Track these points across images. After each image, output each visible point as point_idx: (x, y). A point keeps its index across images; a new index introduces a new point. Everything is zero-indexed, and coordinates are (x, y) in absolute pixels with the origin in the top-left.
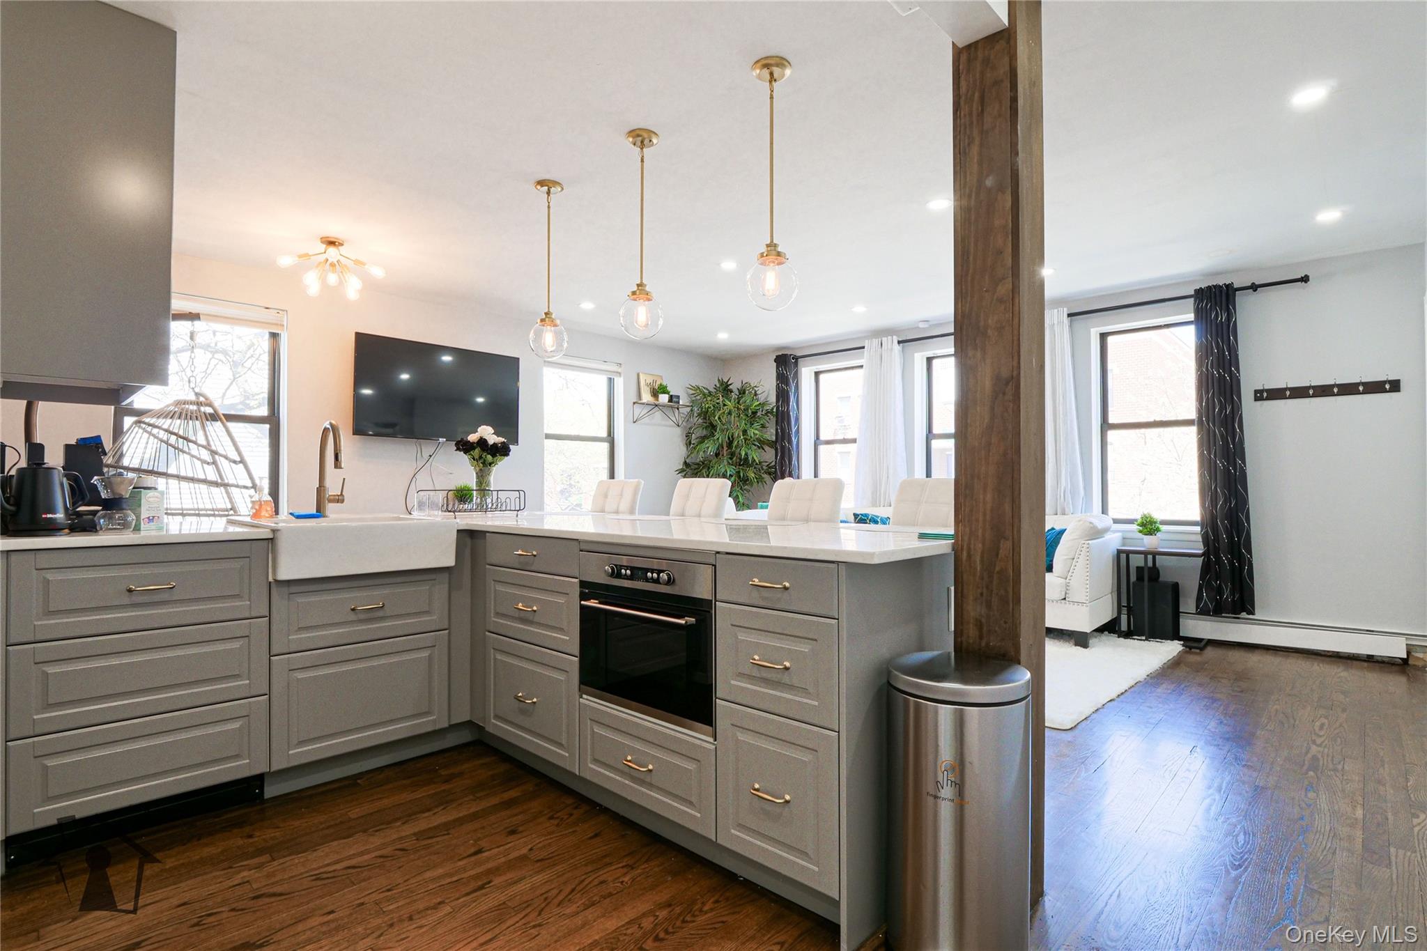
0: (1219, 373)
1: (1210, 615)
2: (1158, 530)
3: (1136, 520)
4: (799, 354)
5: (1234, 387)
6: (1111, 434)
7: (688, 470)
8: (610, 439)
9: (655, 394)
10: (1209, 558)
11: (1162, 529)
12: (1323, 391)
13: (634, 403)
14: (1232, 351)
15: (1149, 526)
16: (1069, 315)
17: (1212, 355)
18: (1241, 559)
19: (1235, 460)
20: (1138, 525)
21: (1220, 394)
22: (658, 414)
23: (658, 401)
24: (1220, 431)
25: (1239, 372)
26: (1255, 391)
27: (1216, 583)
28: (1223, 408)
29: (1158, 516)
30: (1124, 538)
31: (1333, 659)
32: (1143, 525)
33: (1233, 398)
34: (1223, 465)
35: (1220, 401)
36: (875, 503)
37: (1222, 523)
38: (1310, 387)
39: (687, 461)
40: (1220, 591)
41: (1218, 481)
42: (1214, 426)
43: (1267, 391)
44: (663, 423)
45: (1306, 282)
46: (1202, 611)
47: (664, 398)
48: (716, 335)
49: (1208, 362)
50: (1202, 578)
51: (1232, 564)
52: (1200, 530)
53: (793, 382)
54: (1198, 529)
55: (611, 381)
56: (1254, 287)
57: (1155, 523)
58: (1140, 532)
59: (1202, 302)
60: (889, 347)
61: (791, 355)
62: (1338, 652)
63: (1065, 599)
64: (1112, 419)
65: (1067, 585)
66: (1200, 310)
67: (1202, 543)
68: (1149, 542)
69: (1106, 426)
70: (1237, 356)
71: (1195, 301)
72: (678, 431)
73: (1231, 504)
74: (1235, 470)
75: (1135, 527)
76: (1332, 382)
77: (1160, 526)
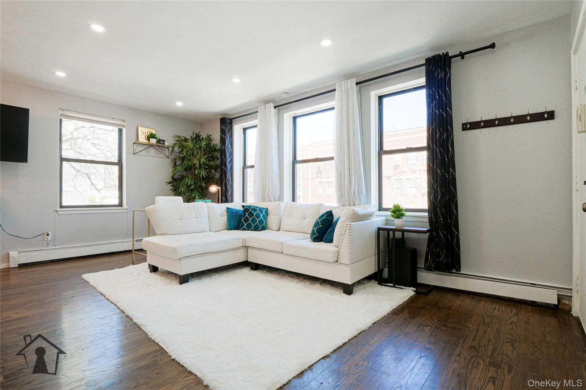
0: (439, 112)
1: (433, 271)
2: (403, 215)
3: (391, 209)
4: (231, 117)
5: (449, 122)
6: (385, 157)
7: (174, 182)
8: (120, 163)
9: (148, 139)
10: (432, 234)
11: (406, 214)
12: (504, 122)
13: (134, 143)
14: (447, 96)
15: (398, 212)
16: (357, 84)
17: (435, 100)
18: (452, 234)
19: (449, 169)
20: (391, 212)
21: (440, 126)
22: (152, 151)
23: (150, 142)
24: (440, 150)
25: (451, 110)
26: (463, 124)
27: (436, 250)
28: (441, 135)
29: (404, 206)
30: (386, 220)
31: (509, 303)
32: (394, 212)
33: (448, 128)
34: (441, 172)
35: (440, 130)
36: (264, 201)
37: (441, 210)
38: (496, 119)
39: (175, 177)
40: (439, 257)
41: (438, 184)
42: (436, 147)
43: (470, 123)
44: (158, 155)
45: (493, 48)
46: (429, 268)
47: (153, 141)
48: (175, 103)
49: (433, 105)
50: (428, 247)
51: (446, 237)
52: (427, 215)
53: (228, 134)
54: (426, 214)
55: (120, 131)
56: (462, 55)
57: (402, 210)
58: (392, 216)
59: (430, 66)
60: (269, 110)
61: (227, 118)
62: (513, 298)
63: (337, 261)
64: (386, 148)
65: (338, 252)
66: (428, 71)
67: (428, 223)
68: (398, 223)
69: (381, 152)
70: (450, 100)
71: (426, 67)
72: (168, 161)
73: (446, 198)
74: (449, 175)
75: (389, 213)
76: (509, 115)
77: (405, 213)
